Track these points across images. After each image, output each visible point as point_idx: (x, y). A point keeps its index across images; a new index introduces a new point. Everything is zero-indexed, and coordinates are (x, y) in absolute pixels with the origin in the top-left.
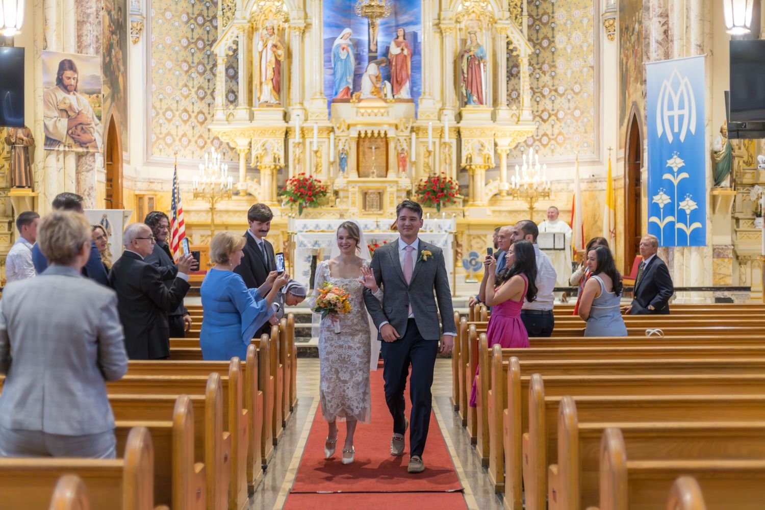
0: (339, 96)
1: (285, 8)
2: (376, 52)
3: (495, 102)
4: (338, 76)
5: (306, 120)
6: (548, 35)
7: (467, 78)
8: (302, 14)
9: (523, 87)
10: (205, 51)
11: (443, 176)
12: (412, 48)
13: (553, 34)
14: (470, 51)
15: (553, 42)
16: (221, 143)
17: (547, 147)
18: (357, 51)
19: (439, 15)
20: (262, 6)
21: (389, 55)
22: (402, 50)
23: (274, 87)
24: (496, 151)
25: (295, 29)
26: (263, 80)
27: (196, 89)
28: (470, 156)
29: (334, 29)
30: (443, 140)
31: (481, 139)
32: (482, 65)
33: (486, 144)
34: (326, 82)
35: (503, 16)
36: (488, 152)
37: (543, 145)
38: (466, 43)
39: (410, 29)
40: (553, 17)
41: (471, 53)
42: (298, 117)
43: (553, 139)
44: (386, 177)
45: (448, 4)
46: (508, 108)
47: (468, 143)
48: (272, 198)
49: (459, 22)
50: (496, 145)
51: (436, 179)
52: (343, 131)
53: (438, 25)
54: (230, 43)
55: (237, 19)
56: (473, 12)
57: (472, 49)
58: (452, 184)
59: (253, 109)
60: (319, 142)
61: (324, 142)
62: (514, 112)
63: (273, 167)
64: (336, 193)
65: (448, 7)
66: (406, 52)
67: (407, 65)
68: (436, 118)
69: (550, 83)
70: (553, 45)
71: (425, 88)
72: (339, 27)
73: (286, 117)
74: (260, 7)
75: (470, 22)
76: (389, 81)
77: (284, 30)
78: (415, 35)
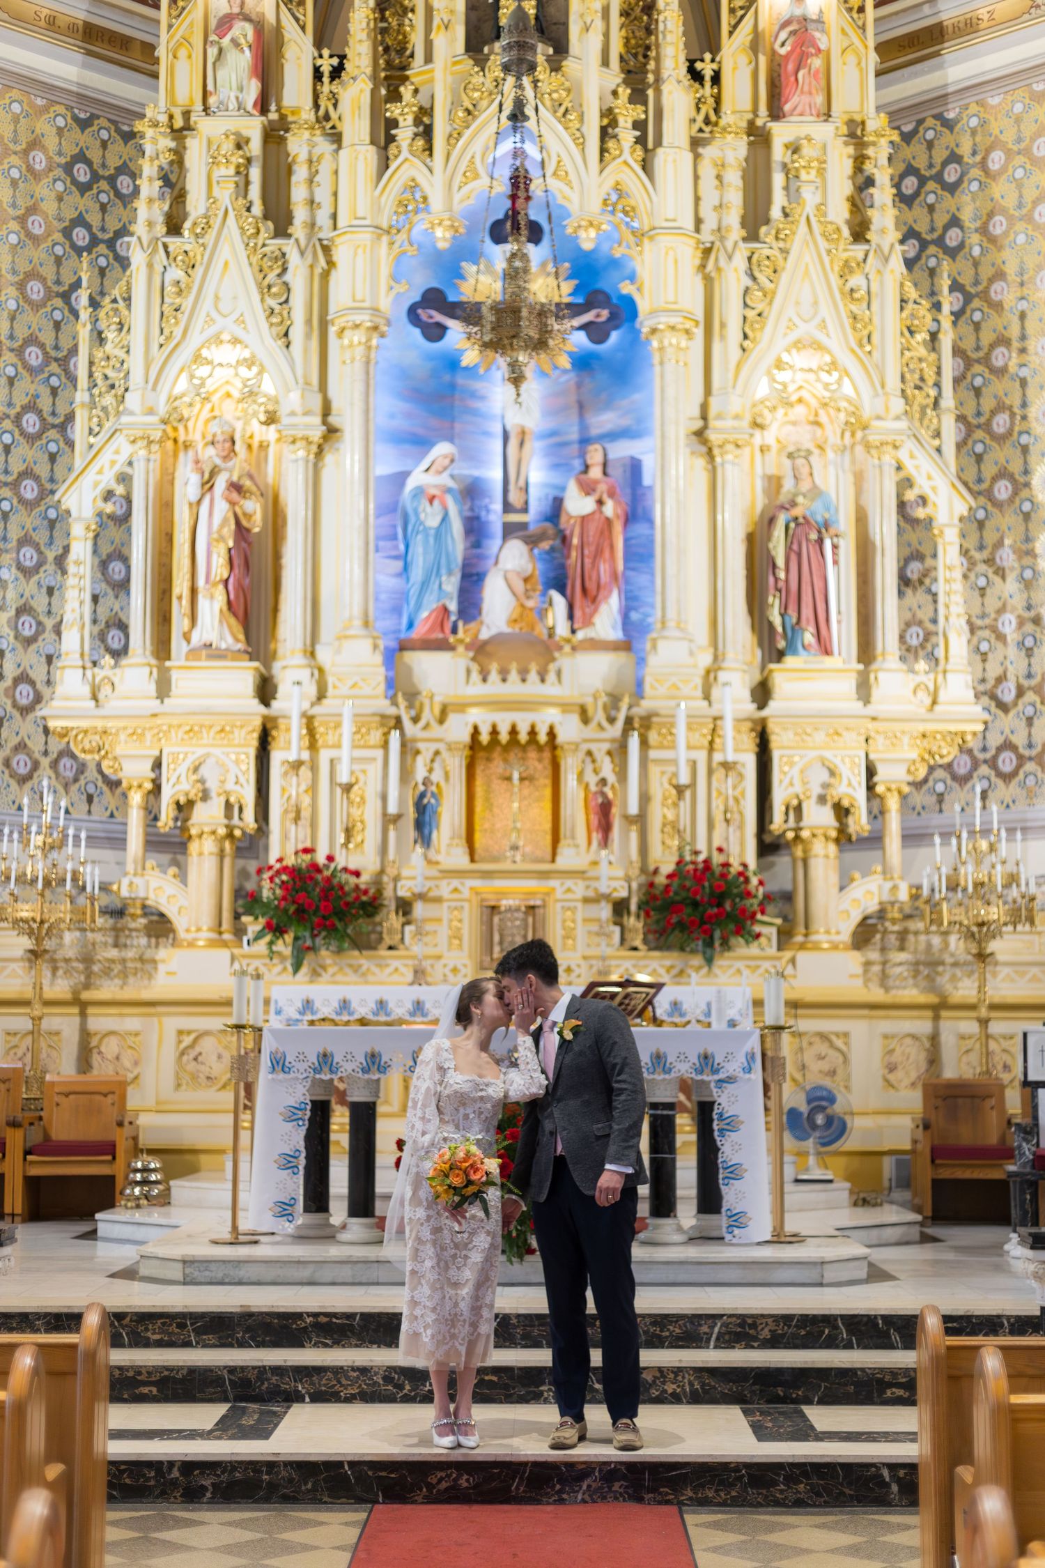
0: (418, 632)
1: (268, 386)
2: (525, 510)
3: (866, 651)
4: (417, 573)
5: (321, 696)
6: (1011, 468)
7: (787, 581)
8: (316, 402)
9: (947, 606)
10: (43, 508)
11: (717, 859)
12: (626, 498)
13: (1025, 462)
14: (793, 504)
15: (1027, 485)
16: (82, 768)
17: (1015, 782)
18: (472, 509)
19: (704, 408)
20: (203, 381)
21: (563, 519)
22: (600, 502)
23: (229, 603)
24: (870, 788)
25: (294, 442)
26: (201, 582)
27: (13, 612)
28: (795, 802)
29: (407, 447)
30: (718, 757)
31: (828, 754)
32: (828, 544)
33: (844, 770)
34: (383, 597)
35: (887, 409)
36: (850, 791)
37: (1000, 774)
38: (779, 486)
39: (621, 450)
40: (1024, 418)
41: (797, 512)
42: (296, 688)
43: (1030, 759)
44: (553, 860)
45: (731, 375)
46: (904, 667)
47: (792, 764)
48: (220, 925)
49: (760, 427)
50: (871, 772)
51: (701, 866)
52: (427, 727)
53: (700, 434)
54: (108, 479)
55: (132, 413)
56: (800, 400)
57: (800, 500)
58: (747, 880)
59: (168, 664)
60: (353, 760)
61: (374, 759)
62: (922, 678)
63: (222, 831)
64: (404, 907)
65: (731, 383)
66: (609, 509)
67: (612, 547)
68: (699, 693)
69: (1018, 601)
70: (1024, 493)
71: (664, 609)
72: (421, 443)
73: (265, 691)
74: (196, 382)
75: (790, 428)
76: (562, 590)
77: (263, 447)
78: (635, 467)
